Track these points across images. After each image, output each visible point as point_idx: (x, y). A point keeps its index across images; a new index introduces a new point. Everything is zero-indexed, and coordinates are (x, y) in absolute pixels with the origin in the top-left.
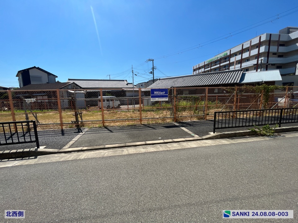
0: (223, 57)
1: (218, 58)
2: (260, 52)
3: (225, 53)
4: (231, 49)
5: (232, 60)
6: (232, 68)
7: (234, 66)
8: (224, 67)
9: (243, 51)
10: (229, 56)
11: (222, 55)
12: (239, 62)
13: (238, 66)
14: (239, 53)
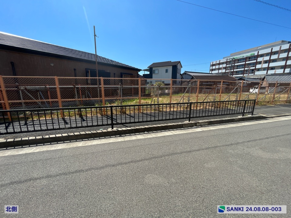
0: (249, 57)
1: (243, 57)
2: (289, 56)
3: (253, 53)
4: (260, 51)
5: (259, 59)
6: (258, 66)
7: (261, 65)
8: (249, 64)
9: (272, 53)
10: (256, 56)
11: (249, 55)
12: (266, 62)
13: (266, 65)
14: (267, 54)
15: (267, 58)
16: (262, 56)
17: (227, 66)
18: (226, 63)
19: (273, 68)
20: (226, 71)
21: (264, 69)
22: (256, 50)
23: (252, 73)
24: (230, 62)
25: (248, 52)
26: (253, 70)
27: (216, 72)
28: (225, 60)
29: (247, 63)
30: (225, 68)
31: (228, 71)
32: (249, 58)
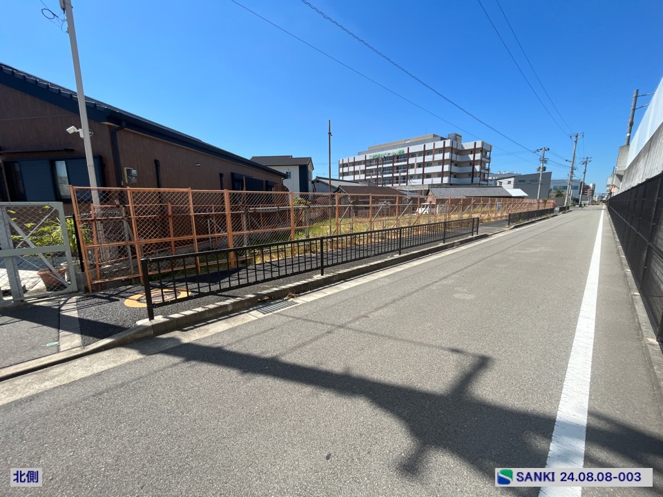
0: (397, 155)
1: (389, 154)
2: (445, 158)
4: (410, 147)
5: (412, 161)
6: (411, 172)
7: (414, 169)
8: (398, 167)
9: (425, 153)
10: (406, 154)
11: (396, 151)
12: (419, 165)
13: (419, 171)
14: (420, 154)
15: (420, 160)
16: (413, 155)
17: (367, 168)
18: (365, 162)
19: (429, 176)
20: (367, 178)
21: (419, 176)
22: (404, 145)
23: (404, 182)
24: (370, 161)
25: (394, 147)
26: (404, 177)
27: (350, 178)
28: (361, 158)
29: (395, 164)
30: (364, 172)
31: (369, 177)
32: (398, 158)
